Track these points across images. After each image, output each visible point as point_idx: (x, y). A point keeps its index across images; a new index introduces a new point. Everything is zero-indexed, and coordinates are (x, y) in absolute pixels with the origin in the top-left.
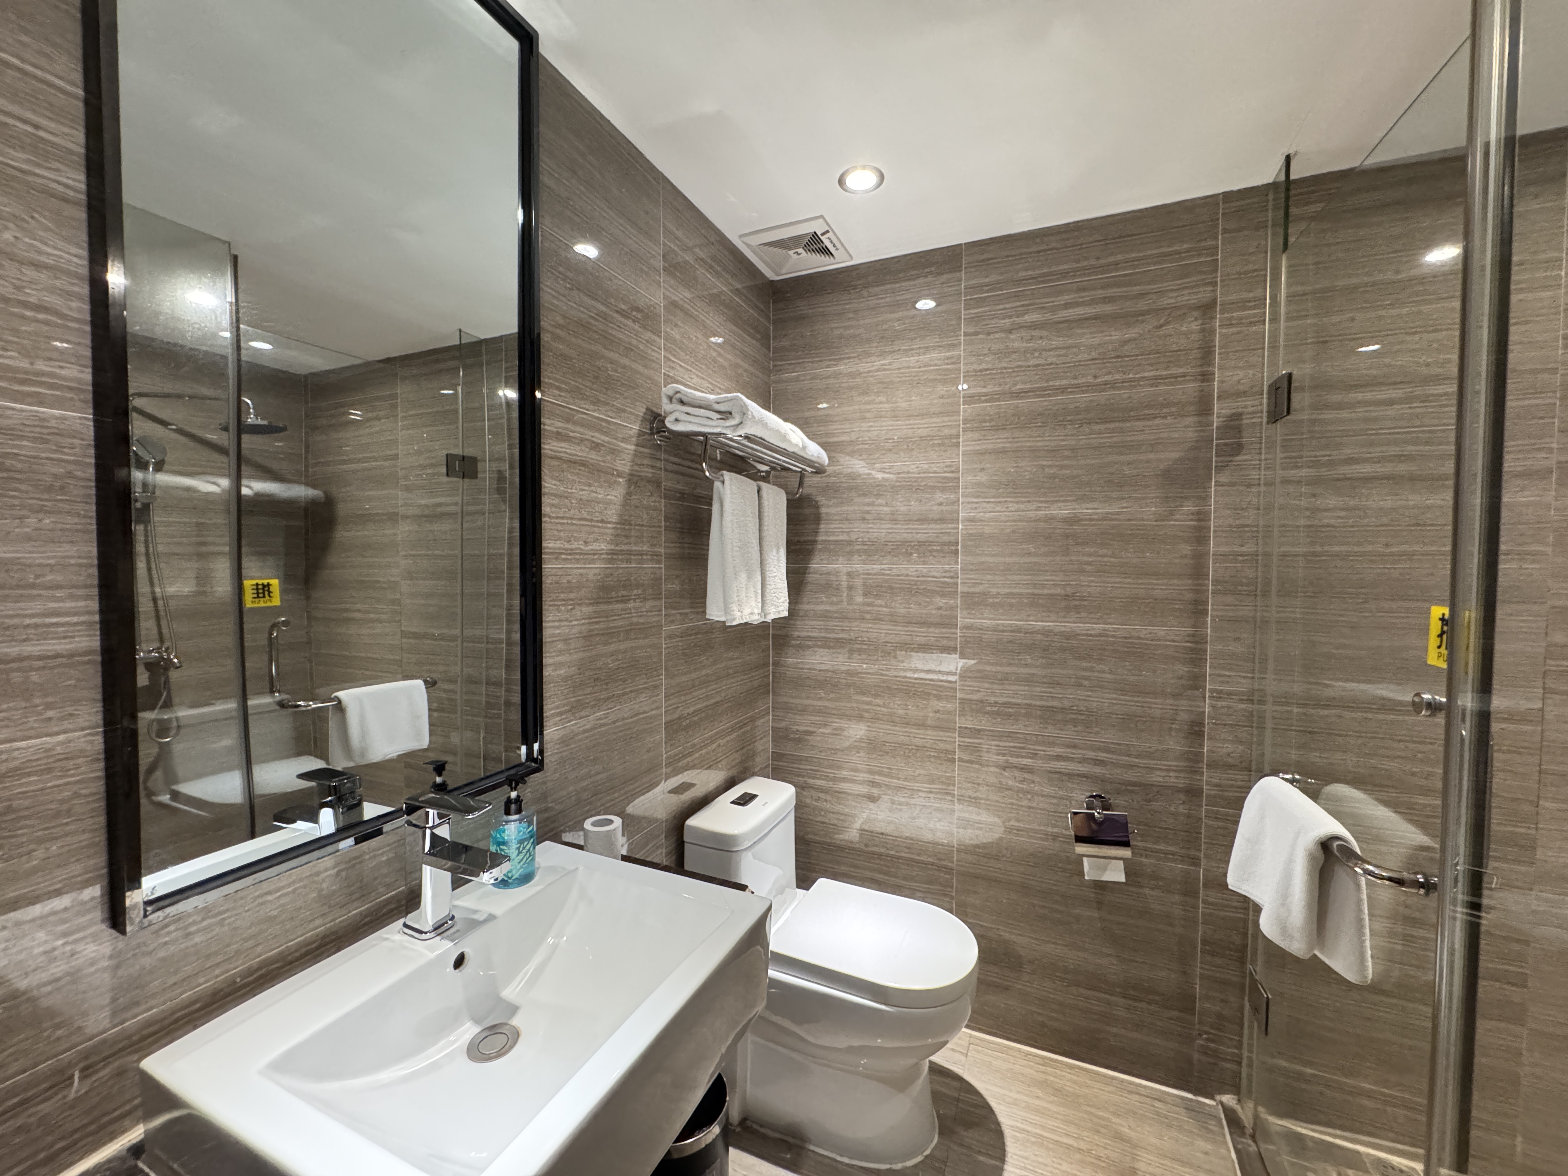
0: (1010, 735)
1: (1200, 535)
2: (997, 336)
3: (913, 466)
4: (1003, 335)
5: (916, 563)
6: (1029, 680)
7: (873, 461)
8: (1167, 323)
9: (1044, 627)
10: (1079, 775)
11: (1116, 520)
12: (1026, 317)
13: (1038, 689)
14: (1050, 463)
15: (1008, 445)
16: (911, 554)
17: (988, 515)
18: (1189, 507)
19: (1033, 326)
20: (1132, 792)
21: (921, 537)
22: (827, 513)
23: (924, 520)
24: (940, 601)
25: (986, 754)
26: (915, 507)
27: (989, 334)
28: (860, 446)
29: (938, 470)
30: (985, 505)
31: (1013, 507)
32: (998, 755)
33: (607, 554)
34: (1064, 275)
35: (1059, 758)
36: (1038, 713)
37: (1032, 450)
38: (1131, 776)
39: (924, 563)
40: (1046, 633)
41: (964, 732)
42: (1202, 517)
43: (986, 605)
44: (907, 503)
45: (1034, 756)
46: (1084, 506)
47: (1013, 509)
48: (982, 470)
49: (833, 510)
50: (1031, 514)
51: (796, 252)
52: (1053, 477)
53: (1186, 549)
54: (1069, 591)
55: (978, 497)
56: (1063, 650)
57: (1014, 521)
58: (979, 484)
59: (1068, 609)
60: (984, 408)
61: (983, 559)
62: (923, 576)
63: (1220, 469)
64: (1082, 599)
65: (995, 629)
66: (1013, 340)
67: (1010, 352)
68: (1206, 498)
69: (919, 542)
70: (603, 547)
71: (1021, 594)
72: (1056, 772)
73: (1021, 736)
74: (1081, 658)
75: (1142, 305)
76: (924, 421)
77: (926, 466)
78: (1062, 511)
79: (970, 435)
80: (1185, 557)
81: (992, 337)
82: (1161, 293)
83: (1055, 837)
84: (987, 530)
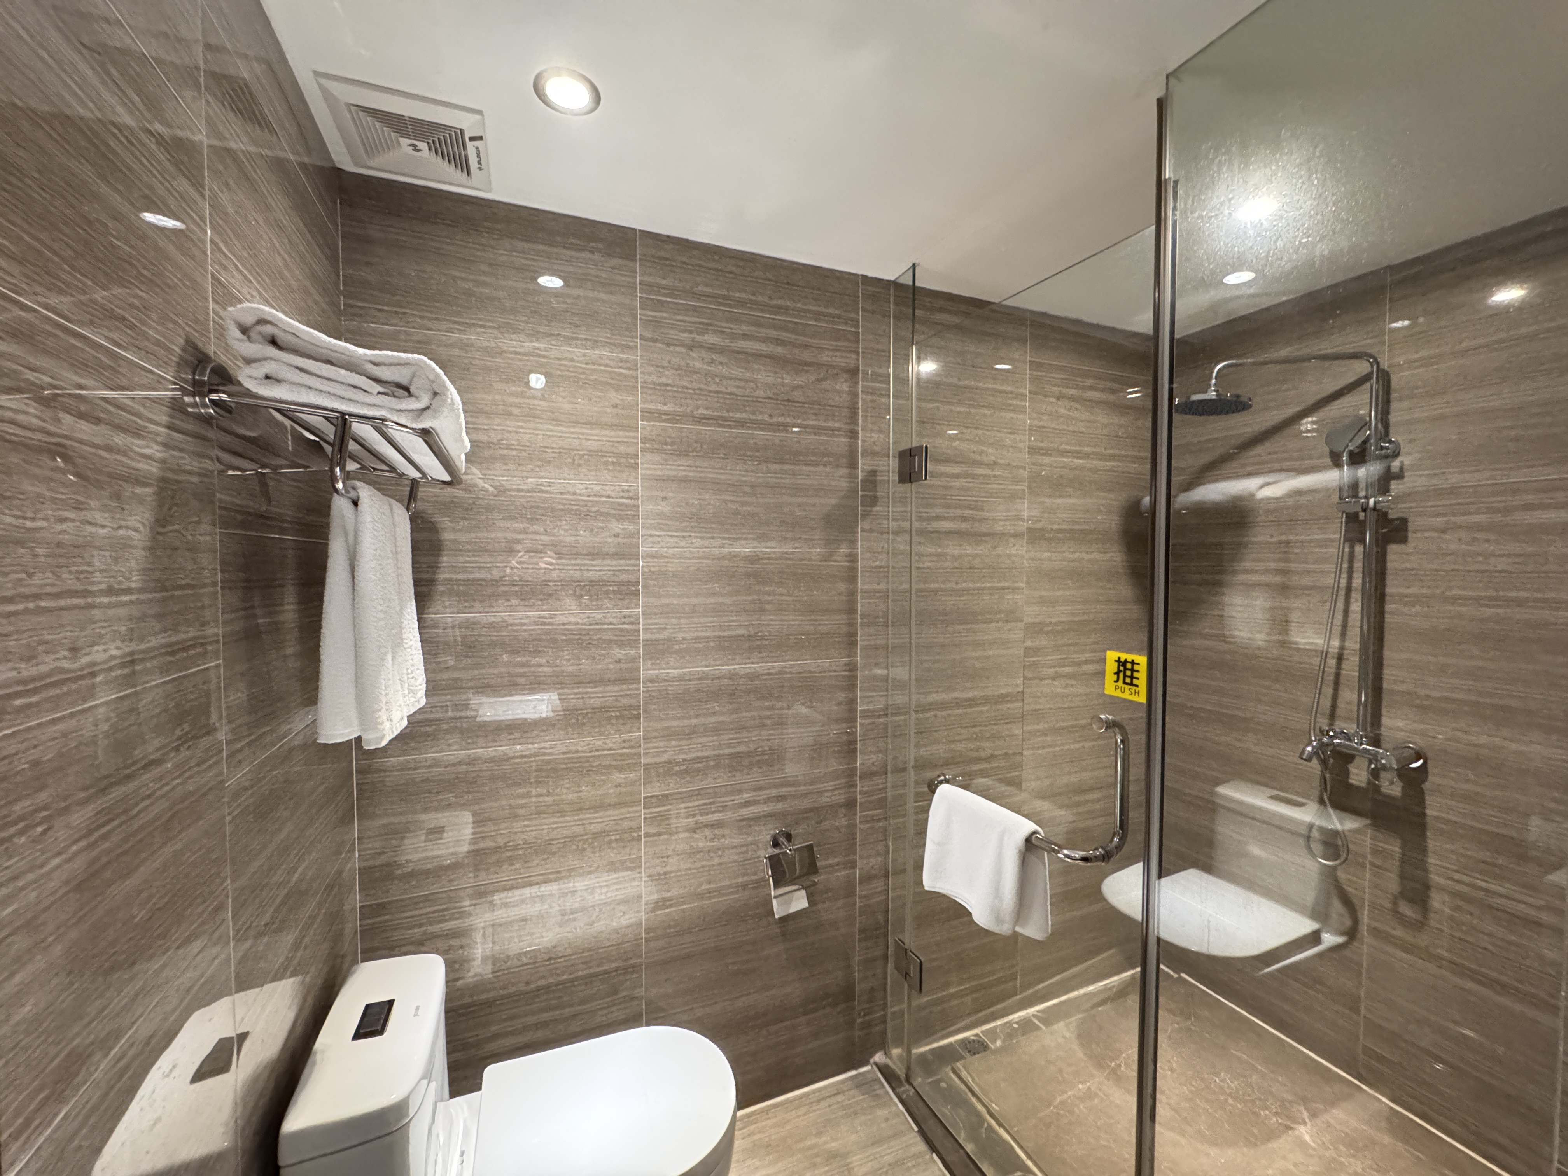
0: (699, 793)
1: (851, 576)
2: (678, 349)
3: (581, 487)
4: (684, 350)
5: (587, 607)
6: (717, 730)
7: (525, 474)
8: (825, 379)
9: (730, 671)
10: (765, 816)
11: (789, 559)
12: (706, 337)
13: (726, 737)
14: (732, 498)
15: (691, 474)
16: (582, 596)
17: (671, 551)
18: (844, 550)
19: (712, 349)
20: (807, 818)
21: (594, 575)
22: (454, 541)
23: (595, 554)
24: (618, 653)
25: (675, 821)
26: (584, 537)
27: (668, 345)
28: (505, 452)
29: (613, 494)
30: (668, 539)
31: (698, 542)
32: (687, 817)
33: (123, 665)
34: (742, 303)
35: (747, 804)
36: (727, 762)
37: (715, 482)
38: (806, 804)
39: (599, 607)
40: (732, 676)
41: (649, 802)
42: (852, 558)
43: (671, 653)
44: (573, 532)
45: (724, 808)
46: (763, 544)
47: (697, 545)
48: (664, 498)
49: (463, 537)
50: (716, 551)
51: (414, 146)
52: (736, 513)
53: (842, 587)
54: (752, 631)
55: (661, 529)
56: (748, 692)
57: (698, 558)
58: (661, 515)
59: (751, 650)
60: (664, 429)
61: (667, 601)
62: (597, 624)
63: (864, 517)
64: (763, 638)
65: (681, 679)
66: (694, 359)
67: (691, 371)
68: (853, 542)
69: (591, 581)
70: (114, 652)
71: (707, 638)
72: (744, 820)
73: (711, 791)
74: (763, 698)
75: (806, 356)
76: (594, 432)
77: (598, 488)
78: (744, 548)
79: (649, 456)
80: (840, 594)
81: (672, 348)
82: (821, 349)
83: (744, 886)
84: (671, 568)
